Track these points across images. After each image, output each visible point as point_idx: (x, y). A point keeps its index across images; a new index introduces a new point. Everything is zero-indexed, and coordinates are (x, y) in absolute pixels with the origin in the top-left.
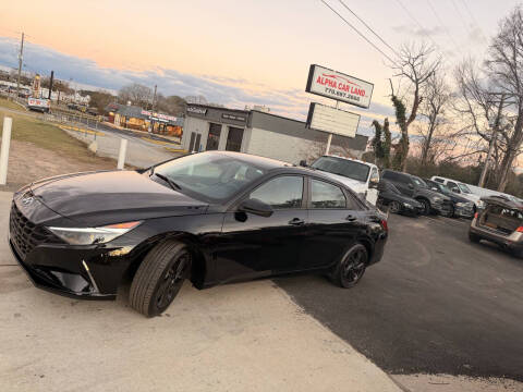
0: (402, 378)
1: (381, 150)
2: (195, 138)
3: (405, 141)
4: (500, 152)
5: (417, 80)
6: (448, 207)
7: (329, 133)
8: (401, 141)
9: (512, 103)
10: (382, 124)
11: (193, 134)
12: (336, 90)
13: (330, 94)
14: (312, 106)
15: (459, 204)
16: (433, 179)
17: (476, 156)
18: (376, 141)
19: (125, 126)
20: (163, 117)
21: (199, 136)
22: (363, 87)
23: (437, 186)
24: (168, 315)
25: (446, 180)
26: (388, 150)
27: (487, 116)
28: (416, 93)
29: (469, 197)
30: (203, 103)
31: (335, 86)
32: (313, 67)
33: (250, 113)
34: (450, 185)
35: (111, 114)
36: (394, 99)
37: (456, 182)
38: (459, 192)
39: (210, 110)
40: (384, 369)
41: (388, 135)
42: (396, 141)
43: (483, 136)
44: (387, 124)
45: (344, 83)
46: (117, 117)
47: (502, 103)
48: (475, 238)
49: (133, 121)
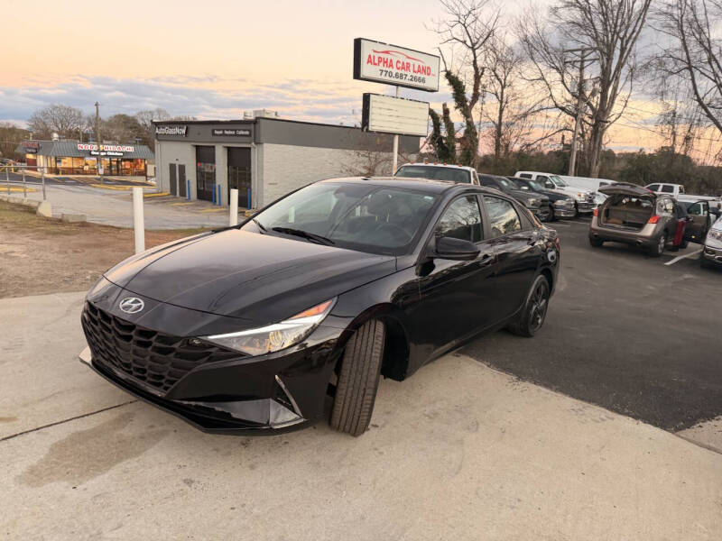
0: (688, 433)
1: (443, 149)
2: (177, 172)
3: (471, 130)
4: (586, 126)
5: (473, 45)
6: (548, 209)
7: (394, 134)
8: (466, 132)
9: (594, 60)
10: (440, 112)
11: (172, 167)
12: (394, 71)
13: (387, 78)
14: (366, 98)
15: (559, 203)
16: (518, 175)
17: (558, 136)
18: (436, 138)
19: (56, 171)
20: (113, 149)
21: (182, 168)
22: (427, 62)
23: (527, 184)
24: (376, 426)
25: (535, 175)
26: (454, 147)
27: (563, 81)
28: (475, 62)
29: (566, 191)
30: (165, 119)
31: (391, 66)
32: (358, 43)
33: (256, 122)
34: (541, 180)
35: (30, 156)
36: (448, 75)
37: (548, 175)
38: (553, 187)
39: (191, 127)
40: (664, 427)
41: (450, 126)
42: (460, 134)
43: (563, 109)
44: (446, 112)
45: (403, 59)
46: (41, 160)
47: (582, 62)
48: (597, 241)
49: (67, 163)
